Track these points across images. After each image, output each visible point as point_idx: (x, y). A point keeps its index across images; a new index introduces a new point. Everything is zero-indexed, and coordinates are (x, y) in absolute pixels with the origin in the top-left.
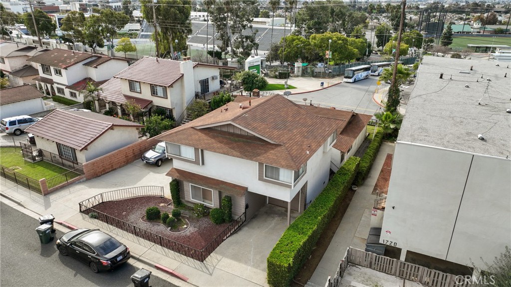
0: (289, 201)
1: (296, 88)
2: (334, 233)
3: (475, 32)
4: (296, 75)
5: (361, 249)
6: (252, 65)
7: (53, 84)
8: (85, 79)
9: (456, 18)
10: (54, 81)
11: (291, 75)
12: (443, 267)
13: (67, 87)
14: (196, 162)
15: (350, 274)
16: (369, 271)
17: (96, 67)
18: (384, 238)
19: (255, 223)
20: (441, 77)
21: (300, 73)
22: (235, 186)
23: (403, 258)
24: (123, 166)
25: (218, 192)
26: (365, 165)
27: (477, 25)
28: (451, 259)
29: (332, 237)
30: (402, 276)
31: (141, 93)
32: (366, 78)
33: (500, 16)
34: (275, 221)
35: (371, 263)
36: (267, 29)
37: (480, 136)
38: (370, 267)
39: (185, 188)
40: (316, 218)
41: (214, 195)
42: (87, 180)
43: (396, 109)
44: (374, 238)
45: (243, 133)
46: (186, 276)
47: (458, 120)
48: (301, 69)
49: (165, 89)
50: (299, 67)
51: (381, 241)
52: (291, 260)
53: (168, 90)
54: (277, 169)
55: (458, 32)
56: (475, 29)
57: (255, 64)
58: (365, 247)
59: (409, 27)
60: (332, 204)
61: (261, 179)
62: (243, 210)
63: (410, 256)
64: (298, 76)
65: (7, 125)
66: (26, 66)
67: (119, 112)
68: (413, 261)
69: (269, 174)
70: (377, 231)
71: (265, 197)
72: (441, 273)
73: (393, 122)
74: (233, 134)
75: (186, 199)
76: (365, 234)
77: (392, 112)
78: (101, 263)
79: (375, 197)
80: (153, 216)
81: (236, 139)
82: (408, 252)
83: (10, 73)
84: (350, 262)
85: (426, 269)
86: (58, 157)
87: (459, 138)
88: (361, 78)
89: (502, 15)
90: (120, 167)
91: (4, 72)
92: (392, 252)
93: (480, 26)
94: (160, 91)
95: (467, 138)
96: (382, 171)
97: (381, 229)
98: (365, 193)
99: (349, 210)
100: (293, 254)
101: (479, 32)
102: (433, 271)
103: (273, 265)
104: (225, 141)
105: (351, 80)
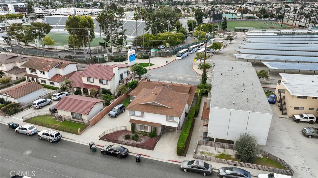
0: (177, 127)
1: (154, 65)
2: (191, 136)
3: (238, 18)
4: (152, 56)
5: (202, 140)
6: (131, 55)
7: (38, 78)
8: (57, 75)
9: (228, 8)
10: (39, 76)
11: (150, 56)
12: (226, 142)
13: (49, 80)
14: (142, 117)
15: (199, 148)
16: (205, 146)
17: (63, 69)
18: (209, 136)
19: (164, 136)
20: (222, 74)
21: (154, 55)
22: (157, 124)
23: (215, 141)
24: (101, 119)
25: (150, 127)
26: (198, 109)
27: (239, 14)
28: (228, 139)
29: (191, 137)
30: (215, 146)
31: (94, 83)
32: (188, 55)
33: (250, 6)
34: (170, 134)
35: (205, 144)
36: (126, 21)
37: (233, 103)
38: (205, 145)
39: (137, 126)
40: (187, 131)
41: (149, 128)
42: (91, 126)
43: (206, 82)
44: (205, 136)
45: (158, 105)
46: (150, 155)
47: (227, 96)
48: (154, 53)
49: (107, 81)
50: (153, 52)
51: (208, 137)
52: (184, 145)
53: (109, 81)
54: (173, 117)
55: (230, 19)
56: (238, 16)
57: (132, 54)
58: (203, 139)
59: (204, 15)
60: (190, 126)
61: (167, 120)
62: (160, 132)
63: (217, 140)
64: (153, 57)
65: (37, 105)
66: (14, 67)
67: (82, 92)
68: (218, 141)
69: (170, 119)
70: (206, 133)
71: (165, 126)
72: (226, 144)
73: (205, 88)
74: (154, 106)
75: (137, 130)
76: (202, 135)
77: (204, 83)
78: (122, 155)
79: (202, 121)
80: (127, 138)
81: (156, 107)
82: (216, 139)
83: (7, 72)
84: (199, 144)
85: (221, 143)
86: (71, 118)
87: (227, 104)
88: (185, 56)
89: (252, 6)
90: (100, 120)
91: (3, 72)
92: (211, 139)
93: (240, 15)
94: (104, 82)
95: (230, 104)
96: (203, 110)
97: (207, 133)
98: (199, 120)
99: (194, 127)
100: (184, 144)
101: (240, 18)
102: (224, 143)
103: (179, 147)
104: (152, 108)
105: (180, 58)
